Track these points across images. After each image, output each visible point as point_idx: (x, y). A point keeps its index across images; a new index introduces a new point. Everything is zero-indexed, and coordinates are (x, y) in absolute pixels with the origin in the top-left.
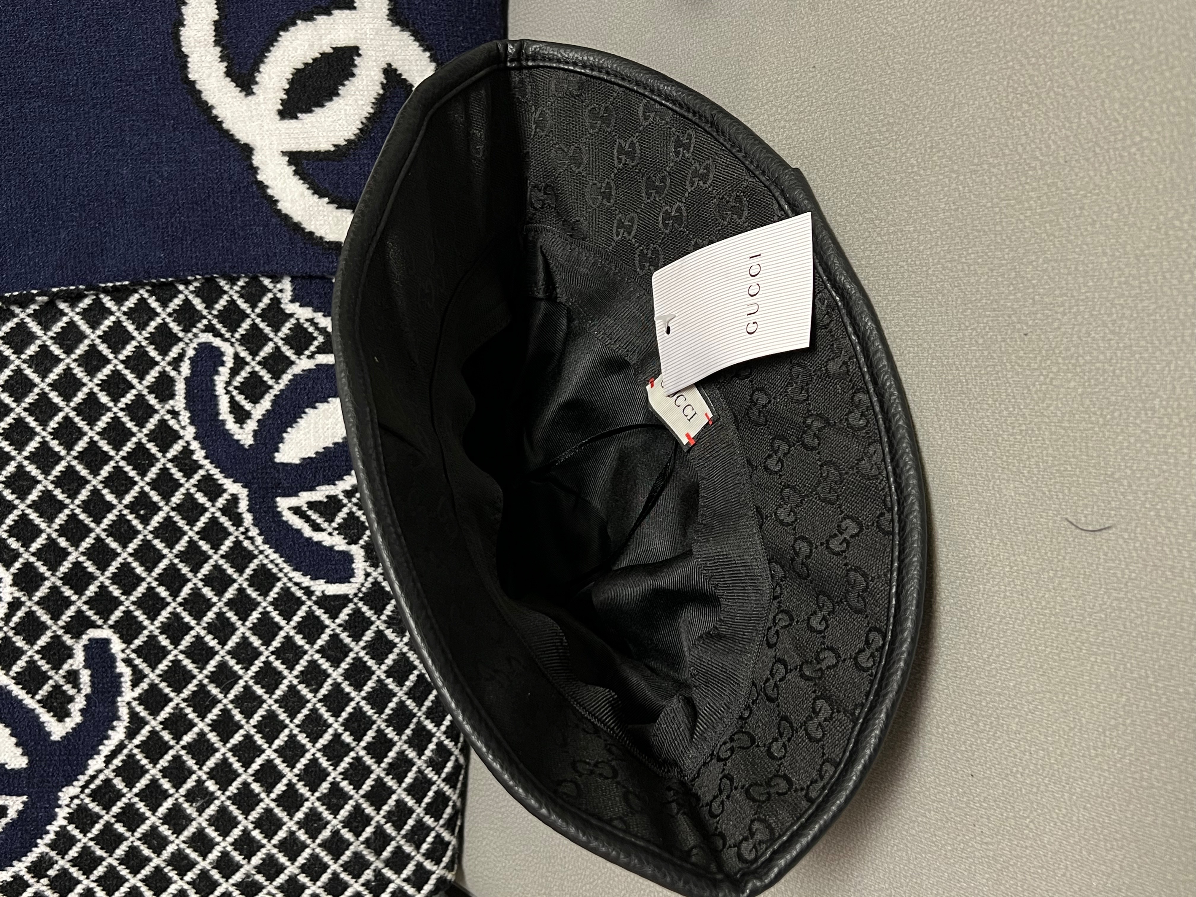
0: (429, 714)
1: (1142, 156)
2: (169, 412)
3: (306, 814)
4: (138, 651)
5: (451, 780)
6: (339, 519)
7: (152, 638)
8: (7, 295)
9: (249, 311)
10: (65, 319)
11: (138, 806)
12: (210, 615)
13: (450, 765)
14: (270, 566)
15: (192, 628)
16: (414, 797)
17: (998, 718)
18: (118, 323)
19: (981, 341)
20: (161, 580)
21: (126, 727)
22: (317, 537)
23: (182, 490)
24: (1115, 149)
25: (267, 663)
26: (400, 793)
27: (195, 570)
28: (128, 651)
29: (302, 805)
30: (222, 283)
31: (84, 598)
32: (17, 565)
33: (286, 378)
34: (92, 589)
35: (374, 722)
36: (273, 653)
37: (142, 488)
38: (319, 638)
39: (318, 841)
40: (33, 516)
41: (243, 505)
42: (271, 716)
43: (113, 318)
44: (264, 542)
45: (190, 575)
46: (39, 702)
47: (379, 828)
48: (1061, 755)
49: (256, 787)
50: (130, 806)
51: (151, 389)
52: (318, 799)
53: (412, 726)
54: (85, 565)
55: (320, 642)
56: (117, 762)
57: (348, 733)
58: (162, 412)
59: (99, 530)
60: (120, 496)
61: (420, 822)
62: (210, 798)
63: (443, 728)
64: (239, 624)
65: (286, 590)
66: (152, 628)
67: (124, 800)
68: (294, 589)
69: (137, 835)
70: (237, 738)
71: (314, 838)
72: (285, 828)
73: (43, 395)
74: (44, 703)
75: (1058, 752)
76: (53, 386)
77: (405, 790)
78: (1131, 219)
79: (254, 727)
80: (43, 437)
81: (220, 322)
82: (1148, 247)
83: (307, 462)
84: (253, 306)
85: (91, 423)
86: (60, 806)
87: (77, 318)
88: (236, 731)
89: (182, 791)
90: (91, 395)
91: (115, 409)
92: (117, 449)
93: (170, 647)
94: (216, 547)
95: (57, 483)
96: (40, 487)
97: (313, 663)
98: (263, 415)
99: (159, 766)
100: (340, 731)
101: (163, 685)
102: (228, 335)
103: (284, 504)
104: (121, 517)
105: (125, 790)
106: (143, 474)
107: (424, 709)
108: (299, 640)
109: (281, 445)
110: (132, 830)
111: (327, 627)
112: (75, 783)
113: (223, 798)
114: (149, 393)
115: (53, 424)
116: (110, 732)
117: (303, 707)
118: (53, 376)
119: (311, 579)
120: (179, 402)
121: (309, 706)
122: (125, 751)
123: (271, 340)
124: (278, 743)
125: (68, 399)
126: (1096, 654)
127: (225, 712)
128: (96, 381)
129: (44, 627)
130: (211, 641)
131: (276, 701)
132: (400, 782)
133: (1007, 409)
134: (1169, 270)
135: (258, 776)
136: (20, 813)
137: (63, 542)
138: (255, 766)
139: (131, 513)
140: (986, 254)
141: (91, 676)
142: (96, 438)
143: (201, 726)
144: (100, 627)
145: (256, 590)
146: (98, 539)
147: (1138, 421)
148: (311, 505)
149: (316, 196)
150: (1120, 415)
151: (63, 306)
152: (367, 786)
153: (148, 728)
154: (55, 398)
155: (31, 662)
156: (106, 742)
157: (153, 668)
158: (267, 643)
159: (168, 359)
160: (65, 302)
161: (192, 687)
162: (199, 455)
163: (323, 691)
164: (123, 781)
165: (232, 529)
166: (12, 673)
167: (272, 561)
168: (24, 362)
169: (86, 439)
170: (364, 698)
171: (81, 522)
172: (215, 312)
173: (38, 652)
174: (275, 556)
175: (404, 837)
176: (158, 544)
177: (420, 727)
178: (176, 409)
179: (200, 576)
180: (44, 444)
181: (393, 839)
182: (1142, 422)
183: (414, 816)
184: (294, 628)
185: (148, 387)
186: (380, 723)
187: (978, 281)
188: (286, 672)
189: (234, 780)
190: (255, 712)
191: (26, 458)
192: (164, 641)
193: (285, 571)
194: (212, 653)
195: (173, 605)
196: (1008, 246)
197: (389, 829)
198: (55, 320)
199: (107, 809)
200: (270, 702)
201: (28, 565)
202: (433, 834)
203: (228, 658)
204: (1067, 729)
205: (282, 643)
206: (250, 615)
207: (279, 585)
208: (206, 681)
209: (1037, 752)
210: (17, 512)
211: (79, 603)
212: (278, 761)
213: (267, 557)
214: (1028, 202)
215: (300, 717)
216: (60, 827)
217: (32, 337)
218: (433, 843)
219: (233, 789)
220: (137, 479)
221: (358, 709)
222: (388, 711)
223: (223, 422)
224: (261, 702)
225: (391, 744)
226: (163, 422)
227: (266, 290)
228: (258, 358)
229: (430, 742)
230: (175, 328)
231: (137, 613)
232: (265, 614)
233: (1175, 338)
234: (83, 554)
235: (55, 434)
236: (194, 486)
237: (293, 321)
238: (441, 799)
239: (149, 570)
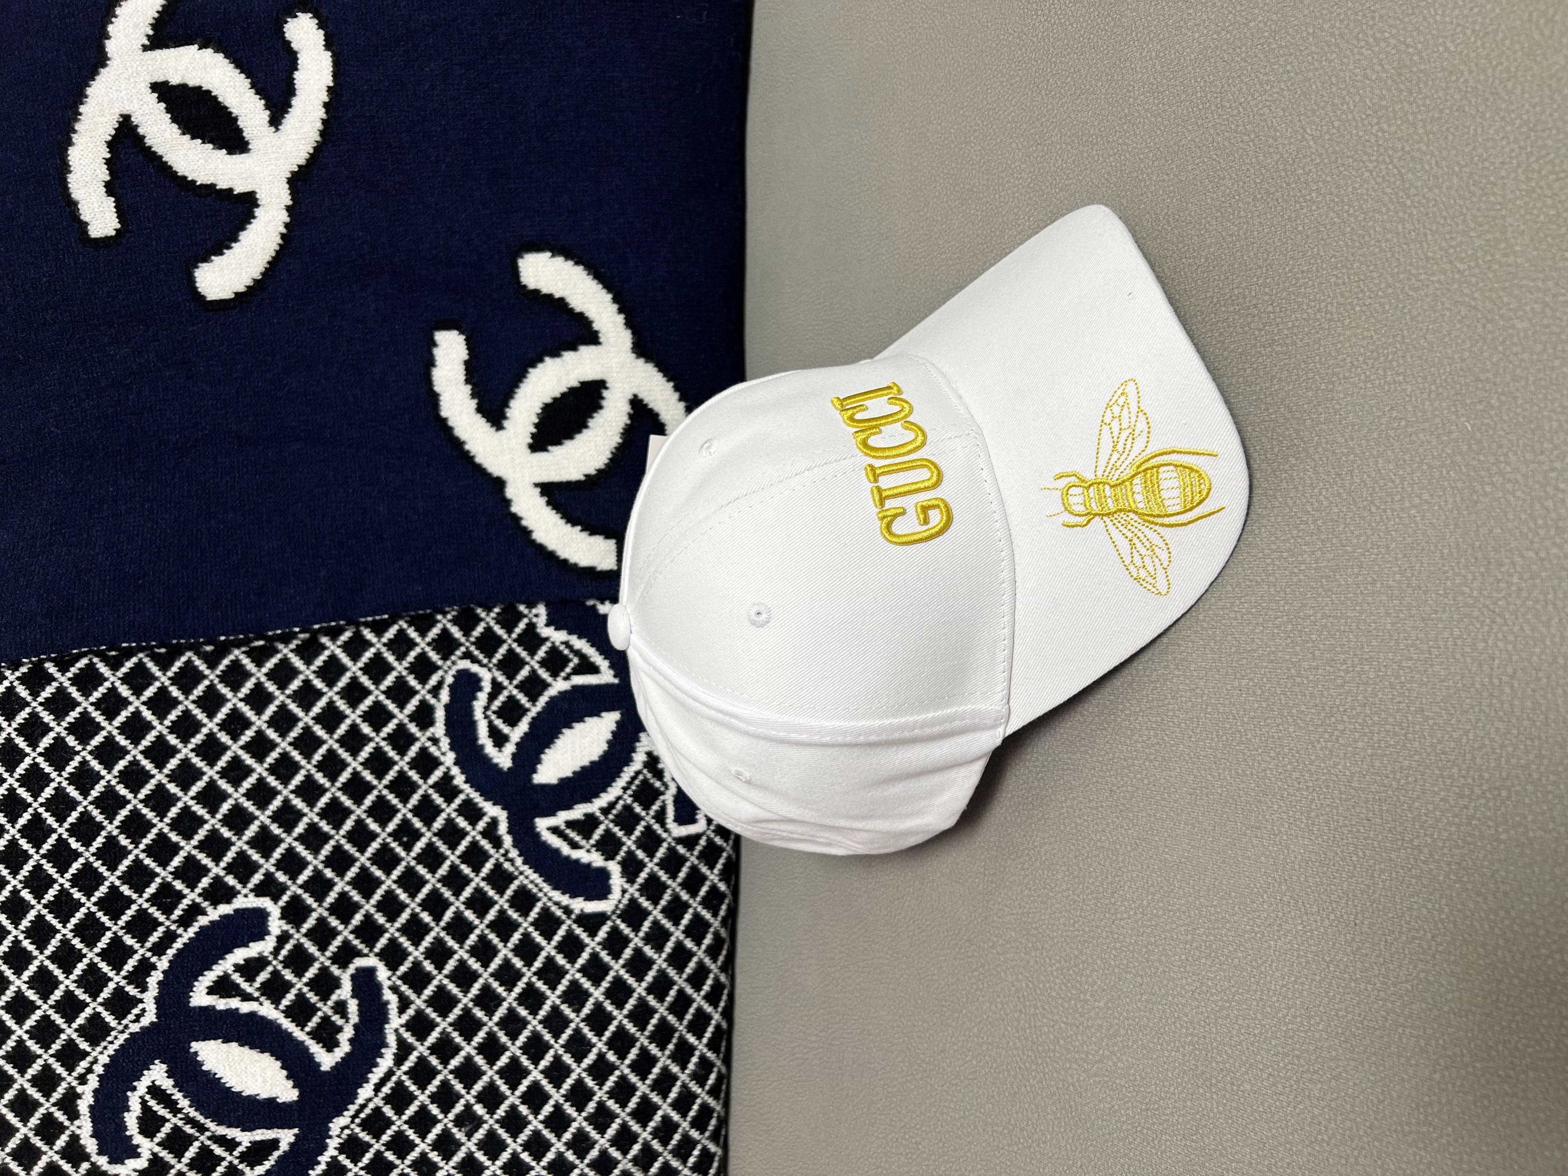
0: (691, 1028)
1: (1422, 519)
2: (429, 739)
3: (573, 1134)
4: (404, 978)
5: (714, 1092)
6: (596, 836)
7: (417, 964)
8: (270, 633)
9: (505, 636)
10: (327, 653)
11: (407, 1133)
12: (473, 938)
13: (713, 1077)
14: (530, 886)
15: (455, 952)
16: (679, 1112)
17: (1298, 1081)
18: (378, 655)
19: (1259, 692)
20: (424, 905)
21: (394, 1054)
22: (575, 854)
23: (444, 815)
24: (1393, 510)
25: (530, 985)
26: (665, 1109)
27: (457, 894)
28: (394, 978)
29: (569, 1126)
30: (479, 611)
31: (350, 927)
32: (285, 898)
33: (543, 700)
34: (358, 918)
35: (637, 1040)
36: (535, 974)
37: (404, 815)
38: (579, 956)
39: (586, 1161)
40: (300, 849)
41: (503, 828)
42: (535, 1037)
43: (373, 650)
44: (524, 863)
45: (452, 899)
46: (308, 1033)
47: (646, 1147)
48: (1370, 1127)
49: (524, 1110)
50: (400, 1134)
51: (412, 717)
52: (586, 1119)
53: (674, 1041)
54: (351, 894)
55: (581, 961)
56: (386, 1090)
57: (611, 1052)
58: (423, 739)
59: (364, 859)
60: (383, 824)
61: (686, 1137)
62: (478, 1122)
63: (705, 1040)
64: (500, 946)
65: (545, 910)
66: (416, 953)
67: (394, 1128)
68: (554, 908)
69: (408, 1162)
70: (504, 1060)
71: (581, 1156)
72: (553, 1149)
73: (307, 729)
74: (313, 1034)
75: (1368, 1124)
76: (318, 719)
77: (671, 1105)
78: (1414, 583)
79: (520, 1048)
80: (308, 771)
81: (477, 649)
82: (1436, 612)
83: (564, 782)
84: (510, 632)
85: (355, 754)
86: (330, 1137)
87: (339, 652)
88: (502, 1054)
89: (451, 1116)
90: (354, 727)
91: (377, 739)
92: (380, 778)
93: (435, 972)
94: (477, 870)
95: (323, 814)
96: (306, 820)
97: (574, 983)
98: (522, 738)
99: (427, 1092)
100: (604, 1050)
101: (429, 1011)
102: (485, 661)
103: (542, 824)
104: (385, 846)
105: (395, 1118)
106: (405, 800)
107: (685, 1022)
108: (560, 960)
109: (539, 766)
110: (402, 1157)
111: (587, 945)
112: (345, 1113)
113: (491, 1122)
114: (410, 721)
115: (317, 757)
116: (379, 1060)
117: (567, 1026)
118: (316, 710)
119: (571, 897)
120: (439, 729)
121: (573, 1025)
122: (394, 1079)
123: (527, 663)
124: (544, 1064)
125: (331, 731)
126: (1403, 1026)
127: (491, 1035)
128: (359, 712)
129: (311, 960)
130: (474, 964)
131: (540, 1022)
132: (665, 1097)
133: (1290, 763)
134: (1460, 637)
135: (526, 1098)
136: (292, 1145)
137: (329, 873)
138: (522, 1088)
139: (394, 841)
140: (1260, 605)
141: (359, 1005)
142: (360, 768)
143: (468, 1050)
144: (366, 955)
145: (516, 911)
146: (363, 868)
147: (1436, 789)
148: (570, 824)
149: (569, 525)
150: (1416, 781)
151: (324, 640)
152: (633, 1104)
153: (415, 1054)
154: (319, 731)
155: (300, 996)
156: (374, 1070)
157: (419, 993)
158: (529, 964)
159: (428, 687)
160: (326, 635)
161: (457, 1011)
162: (459, 780)
163: (586, 1011)
164: (393, 1108)
165: (492, 851)
166: (282, 1007)
167: (532, 882)
168: (288, 697)
169: (349, 770)
170: (626, 1017)
171: (346, 852)
172: (472, 639)
173: (306, 984)
174: (534, 876)
175: (671, 1152)
176: (421, 870)
177: (682, 1042)
178: (437, 736)
179: (462, 899)
180: (309, 777)
181: (660, 1154)
182: (1441, 790)
183: (680, 1130)
184: (556, 948)
185: (409, 716)
186: (644, 1040)
187: (1252, 631)
188: (548, 993)
189: (502, 1103)
190: (520, 1034)
191: (292, 792)
192: (428, 966)
193: (545, 890)
194: (475, 976)
195: (437, 929)
196: (1284, 599)
197: (656, 1145)
198: (317, 654)
199: (377, 1137)
200: (535, 1022)
201: (296, 900)
202: (699, 1147)
203: (491, 980)
204: (1375, 1101)
205: (544, 964)
206: (511, 936)
207: (539, 905)
208: (471, 1005)
209: (1342, 1122)
210: (283, 847)
211: (345, 933)
212: (544, 1082)
213: (527, 877)
214: (1302, 555)
215: (565, 1037)
216: (332, 1157)
217: (295, 672)
218: (699, 1157)
219: (501, 1112)
220: (400, 806)
221: (621, 1028)
222: (650, 1028)
223: (482, 747)
224: (524, 1023)
225: (654, 1060)
226: (423, 750)
227: (520, 616)
228: (515, 682)
229: (693, 1055)
230: (434, 656)
231: (402, 940)
232: (526, 936)
233: (1472, 707)
234: (349, 883)
235: (320, 767)
236: (455, 810)
237: (549, 644)
238: (706, 1112)
239: (413, 896)
